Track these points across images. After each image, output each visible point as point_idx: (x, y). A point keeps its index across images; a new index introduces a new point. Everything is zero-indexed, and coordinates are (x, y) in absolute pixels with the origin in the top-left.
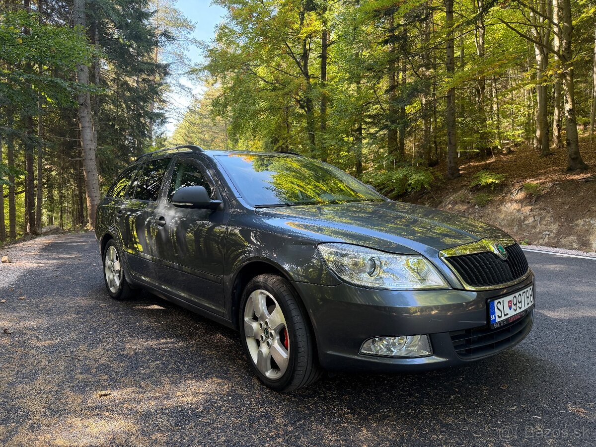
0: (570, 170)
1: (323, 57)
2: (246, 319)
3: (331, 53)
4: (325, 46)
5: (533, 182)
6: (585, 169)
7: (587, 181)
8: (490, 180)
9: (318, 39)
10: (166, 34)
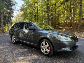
0: (70, 26)
1: (38, 10)
2: (41, 46)
3: (39, 9)
4: (38, 8)
5: (66, 28)
6: (72, 26)
7: (73, 28)
8: (61, 27)
9: (37, 7)
10: (14, 4)
